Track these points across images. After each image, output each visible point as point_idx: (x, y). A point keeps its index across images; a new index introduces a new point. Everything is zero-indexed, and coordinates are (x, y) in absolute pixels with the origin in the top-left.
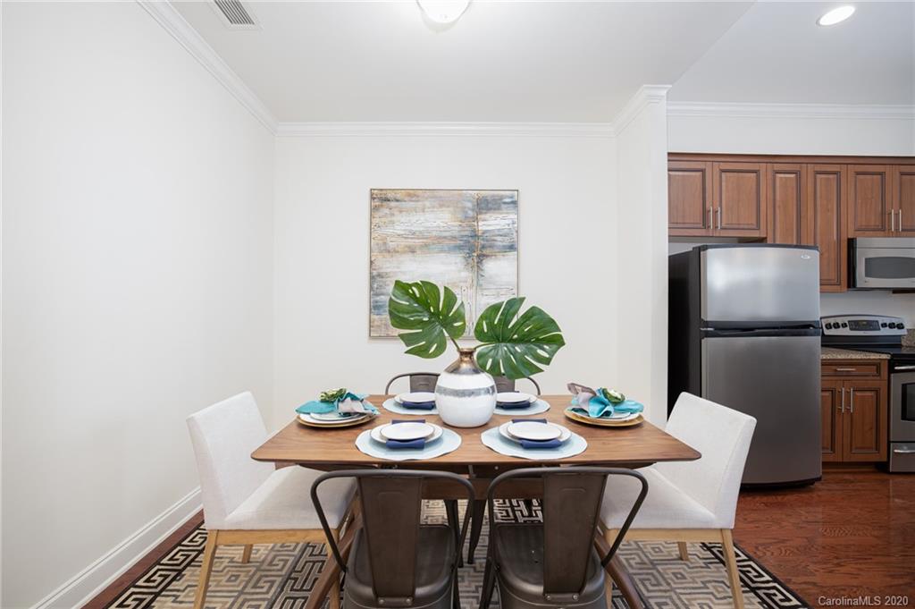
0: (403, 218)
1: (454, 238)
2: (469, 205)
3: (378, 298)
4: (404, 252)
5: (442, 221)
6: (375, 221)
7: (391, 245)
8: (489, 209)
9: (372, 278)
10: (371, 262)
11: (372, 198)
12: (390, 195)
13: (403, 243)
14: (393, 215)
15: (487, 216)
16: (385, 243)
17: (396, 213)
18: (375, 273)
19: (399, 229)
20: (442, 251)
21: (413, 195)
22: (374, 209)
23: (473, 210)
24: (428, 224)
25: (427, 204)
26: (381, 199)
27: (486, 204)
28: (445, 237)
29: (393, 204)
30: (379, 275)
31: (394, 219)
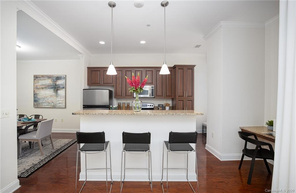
0: (41, 81)
1: (51, 86)
2: (55, 78)
3: (35, 99)
4: (41, 89)
5: (49, 82)
6: (35, 82)
7: (38, 87)
8: (59, 79)
9: (34, 94)
10: (34, 91)
11: (34, 77)
12: (38, 76)
13: (41, 87)
14: (38, 81)
15: (58, 81)
16: (37, 87)
17: (39, 80)
18: (35, 93)
19: (40, 84)
20: (49, 88)
21: (43, 76)
22: (34, 79)
23: (55, 79)
24: (46, 83)
25: (46, 78)
26: (36, 77)
27: (58, 78)
28: (49, 86)
29: (39, 78)
30: (36, 94)
31: (39, 82)
